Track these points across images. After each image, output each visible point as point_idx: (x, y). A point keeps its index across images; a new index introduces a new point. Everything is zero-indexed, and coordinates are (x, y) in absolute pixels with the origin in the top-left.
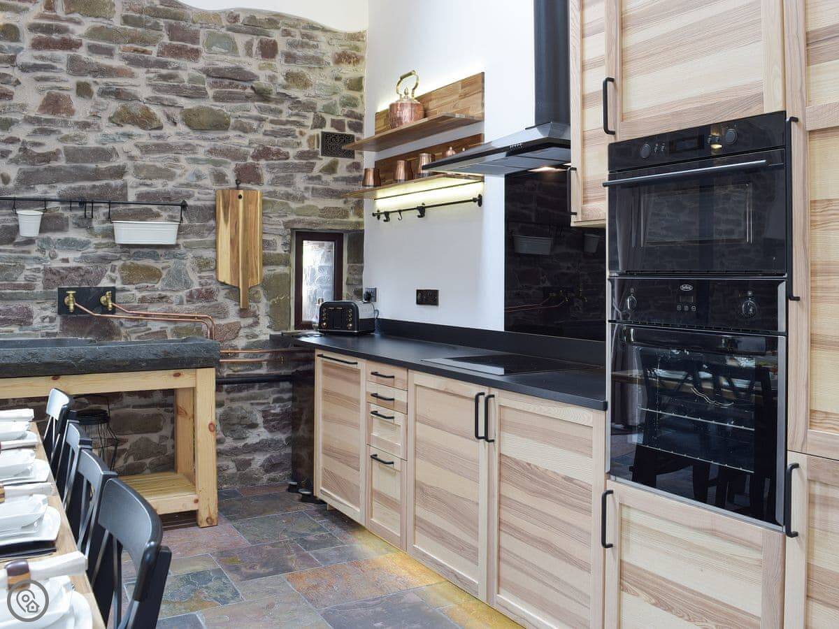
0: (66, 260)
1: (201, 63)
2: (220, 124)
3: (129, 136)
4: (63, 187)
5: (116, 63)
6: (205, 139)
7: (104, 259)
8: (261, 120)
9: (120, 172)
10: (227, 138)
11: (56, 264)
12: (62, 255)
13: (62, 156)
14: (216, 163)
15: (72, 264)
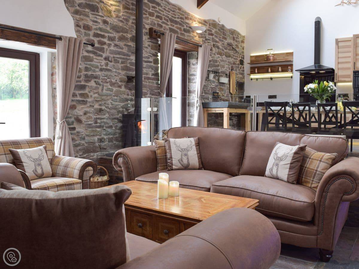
0: (213, 85)
1: (227, 41)
2: (229, 56)
3: (219, 57)
4: (212, 68)
5: (217, 40)
6: (227, 59)
7: (217, 86)
8: (234, 55)
9: (218, 66)
10: (229, 59)
11: (212, 86)
12: (213, 84)
13: (212, 61)
14: (229, 65)
15: (214, 86)
